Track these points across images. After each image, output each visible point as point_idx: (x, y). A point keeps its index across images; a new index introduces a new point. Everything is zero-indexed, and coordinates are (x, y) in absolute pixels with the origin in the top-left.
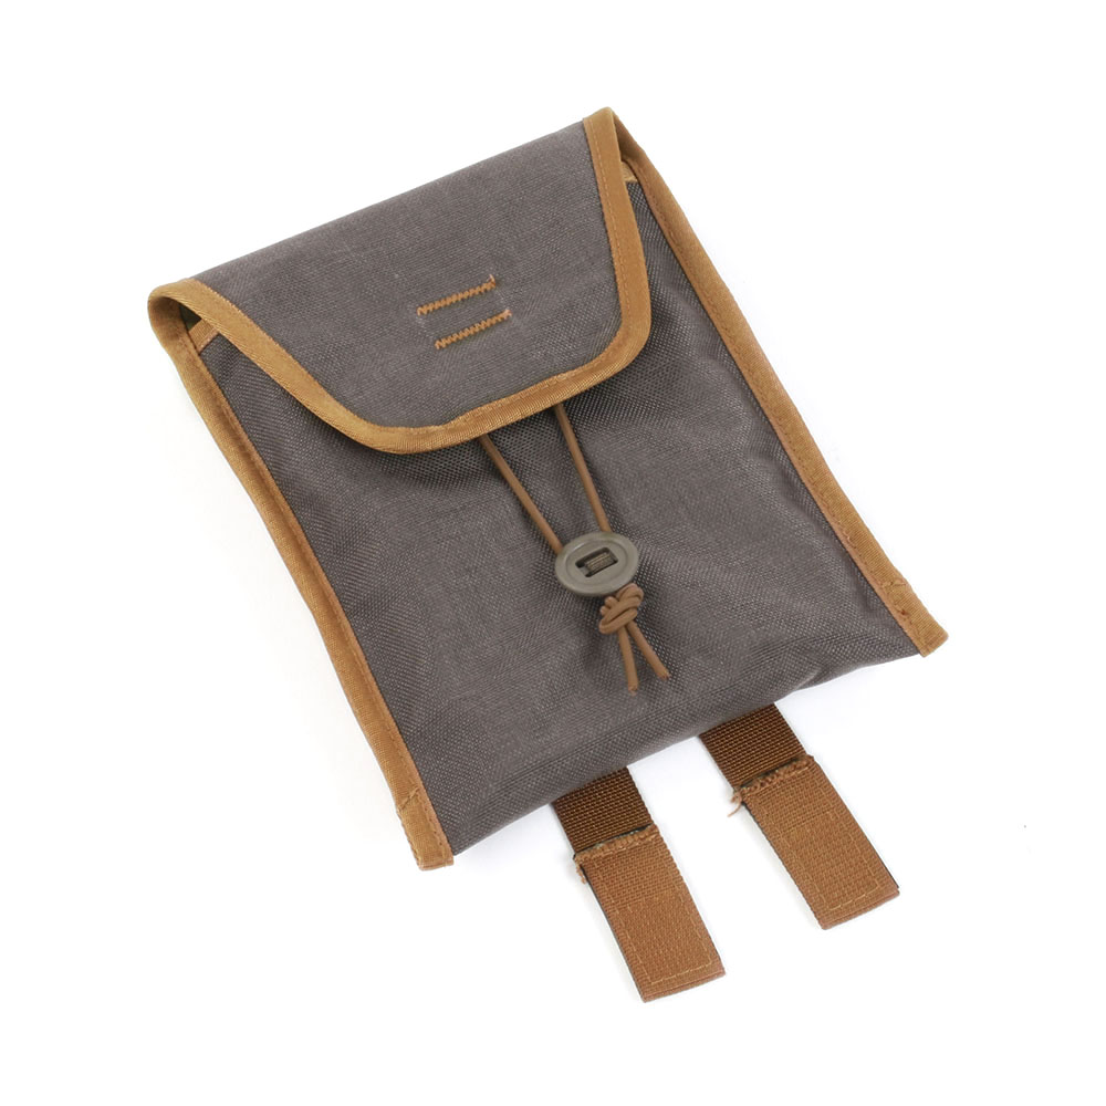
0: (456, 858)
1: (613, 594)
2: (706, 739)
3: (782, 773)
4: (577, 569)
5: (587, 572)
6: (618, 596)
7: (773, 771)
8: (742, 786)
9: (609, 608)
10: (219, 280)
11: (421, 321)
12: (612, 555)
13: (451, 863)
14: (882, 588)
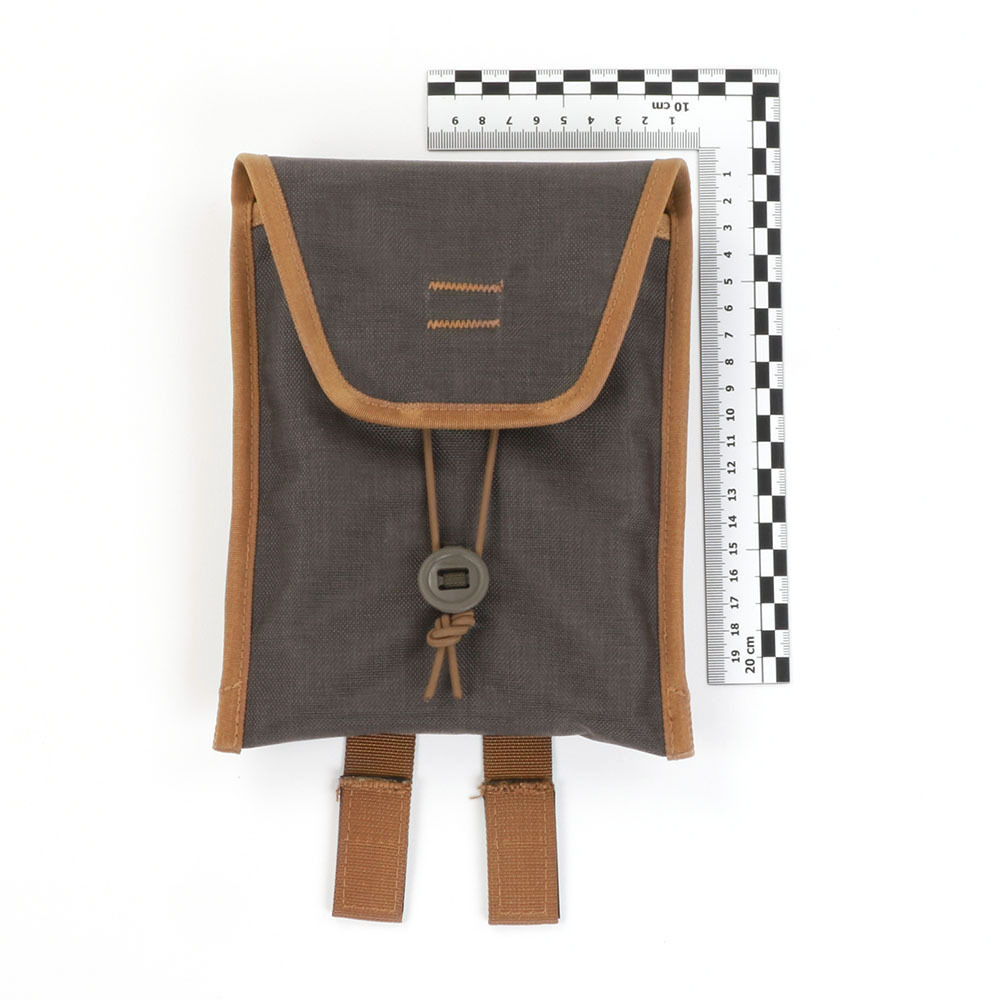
0: (243, 750)
1: (450, 616)
2: (486, 740)
3: (524, 787)
4: (436, 575)
5: (441, 583)
6: (454, 617)
7: (519, 782)
8: (490, 783)
9: (441, 625)
11: (427, 295)
12: (467, 579)
13: (238, 752)
14: (667, 691)
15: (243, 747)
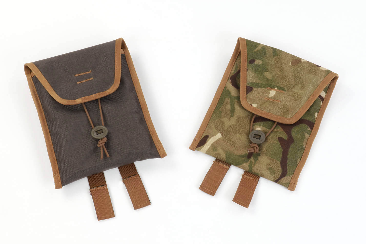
0: (62, 187)
1: (101, 139)
2: (119, 168)
3: (132, 177)
4: (95, 133)
5: (97, 134)
6: (102, 139)
7: (131, 177)
8: (124, 179)
9: (100, 142)
10: (37, 64)
11: (75, 78)
12: (103, 131)
13: (61, 188)
14: (156, 143)
15: (62, 186)
